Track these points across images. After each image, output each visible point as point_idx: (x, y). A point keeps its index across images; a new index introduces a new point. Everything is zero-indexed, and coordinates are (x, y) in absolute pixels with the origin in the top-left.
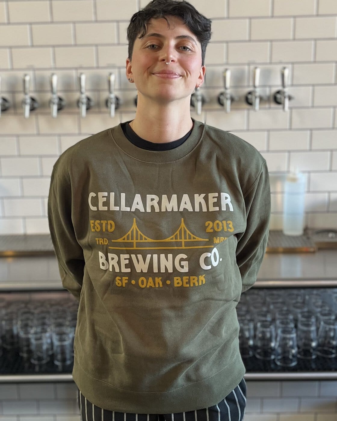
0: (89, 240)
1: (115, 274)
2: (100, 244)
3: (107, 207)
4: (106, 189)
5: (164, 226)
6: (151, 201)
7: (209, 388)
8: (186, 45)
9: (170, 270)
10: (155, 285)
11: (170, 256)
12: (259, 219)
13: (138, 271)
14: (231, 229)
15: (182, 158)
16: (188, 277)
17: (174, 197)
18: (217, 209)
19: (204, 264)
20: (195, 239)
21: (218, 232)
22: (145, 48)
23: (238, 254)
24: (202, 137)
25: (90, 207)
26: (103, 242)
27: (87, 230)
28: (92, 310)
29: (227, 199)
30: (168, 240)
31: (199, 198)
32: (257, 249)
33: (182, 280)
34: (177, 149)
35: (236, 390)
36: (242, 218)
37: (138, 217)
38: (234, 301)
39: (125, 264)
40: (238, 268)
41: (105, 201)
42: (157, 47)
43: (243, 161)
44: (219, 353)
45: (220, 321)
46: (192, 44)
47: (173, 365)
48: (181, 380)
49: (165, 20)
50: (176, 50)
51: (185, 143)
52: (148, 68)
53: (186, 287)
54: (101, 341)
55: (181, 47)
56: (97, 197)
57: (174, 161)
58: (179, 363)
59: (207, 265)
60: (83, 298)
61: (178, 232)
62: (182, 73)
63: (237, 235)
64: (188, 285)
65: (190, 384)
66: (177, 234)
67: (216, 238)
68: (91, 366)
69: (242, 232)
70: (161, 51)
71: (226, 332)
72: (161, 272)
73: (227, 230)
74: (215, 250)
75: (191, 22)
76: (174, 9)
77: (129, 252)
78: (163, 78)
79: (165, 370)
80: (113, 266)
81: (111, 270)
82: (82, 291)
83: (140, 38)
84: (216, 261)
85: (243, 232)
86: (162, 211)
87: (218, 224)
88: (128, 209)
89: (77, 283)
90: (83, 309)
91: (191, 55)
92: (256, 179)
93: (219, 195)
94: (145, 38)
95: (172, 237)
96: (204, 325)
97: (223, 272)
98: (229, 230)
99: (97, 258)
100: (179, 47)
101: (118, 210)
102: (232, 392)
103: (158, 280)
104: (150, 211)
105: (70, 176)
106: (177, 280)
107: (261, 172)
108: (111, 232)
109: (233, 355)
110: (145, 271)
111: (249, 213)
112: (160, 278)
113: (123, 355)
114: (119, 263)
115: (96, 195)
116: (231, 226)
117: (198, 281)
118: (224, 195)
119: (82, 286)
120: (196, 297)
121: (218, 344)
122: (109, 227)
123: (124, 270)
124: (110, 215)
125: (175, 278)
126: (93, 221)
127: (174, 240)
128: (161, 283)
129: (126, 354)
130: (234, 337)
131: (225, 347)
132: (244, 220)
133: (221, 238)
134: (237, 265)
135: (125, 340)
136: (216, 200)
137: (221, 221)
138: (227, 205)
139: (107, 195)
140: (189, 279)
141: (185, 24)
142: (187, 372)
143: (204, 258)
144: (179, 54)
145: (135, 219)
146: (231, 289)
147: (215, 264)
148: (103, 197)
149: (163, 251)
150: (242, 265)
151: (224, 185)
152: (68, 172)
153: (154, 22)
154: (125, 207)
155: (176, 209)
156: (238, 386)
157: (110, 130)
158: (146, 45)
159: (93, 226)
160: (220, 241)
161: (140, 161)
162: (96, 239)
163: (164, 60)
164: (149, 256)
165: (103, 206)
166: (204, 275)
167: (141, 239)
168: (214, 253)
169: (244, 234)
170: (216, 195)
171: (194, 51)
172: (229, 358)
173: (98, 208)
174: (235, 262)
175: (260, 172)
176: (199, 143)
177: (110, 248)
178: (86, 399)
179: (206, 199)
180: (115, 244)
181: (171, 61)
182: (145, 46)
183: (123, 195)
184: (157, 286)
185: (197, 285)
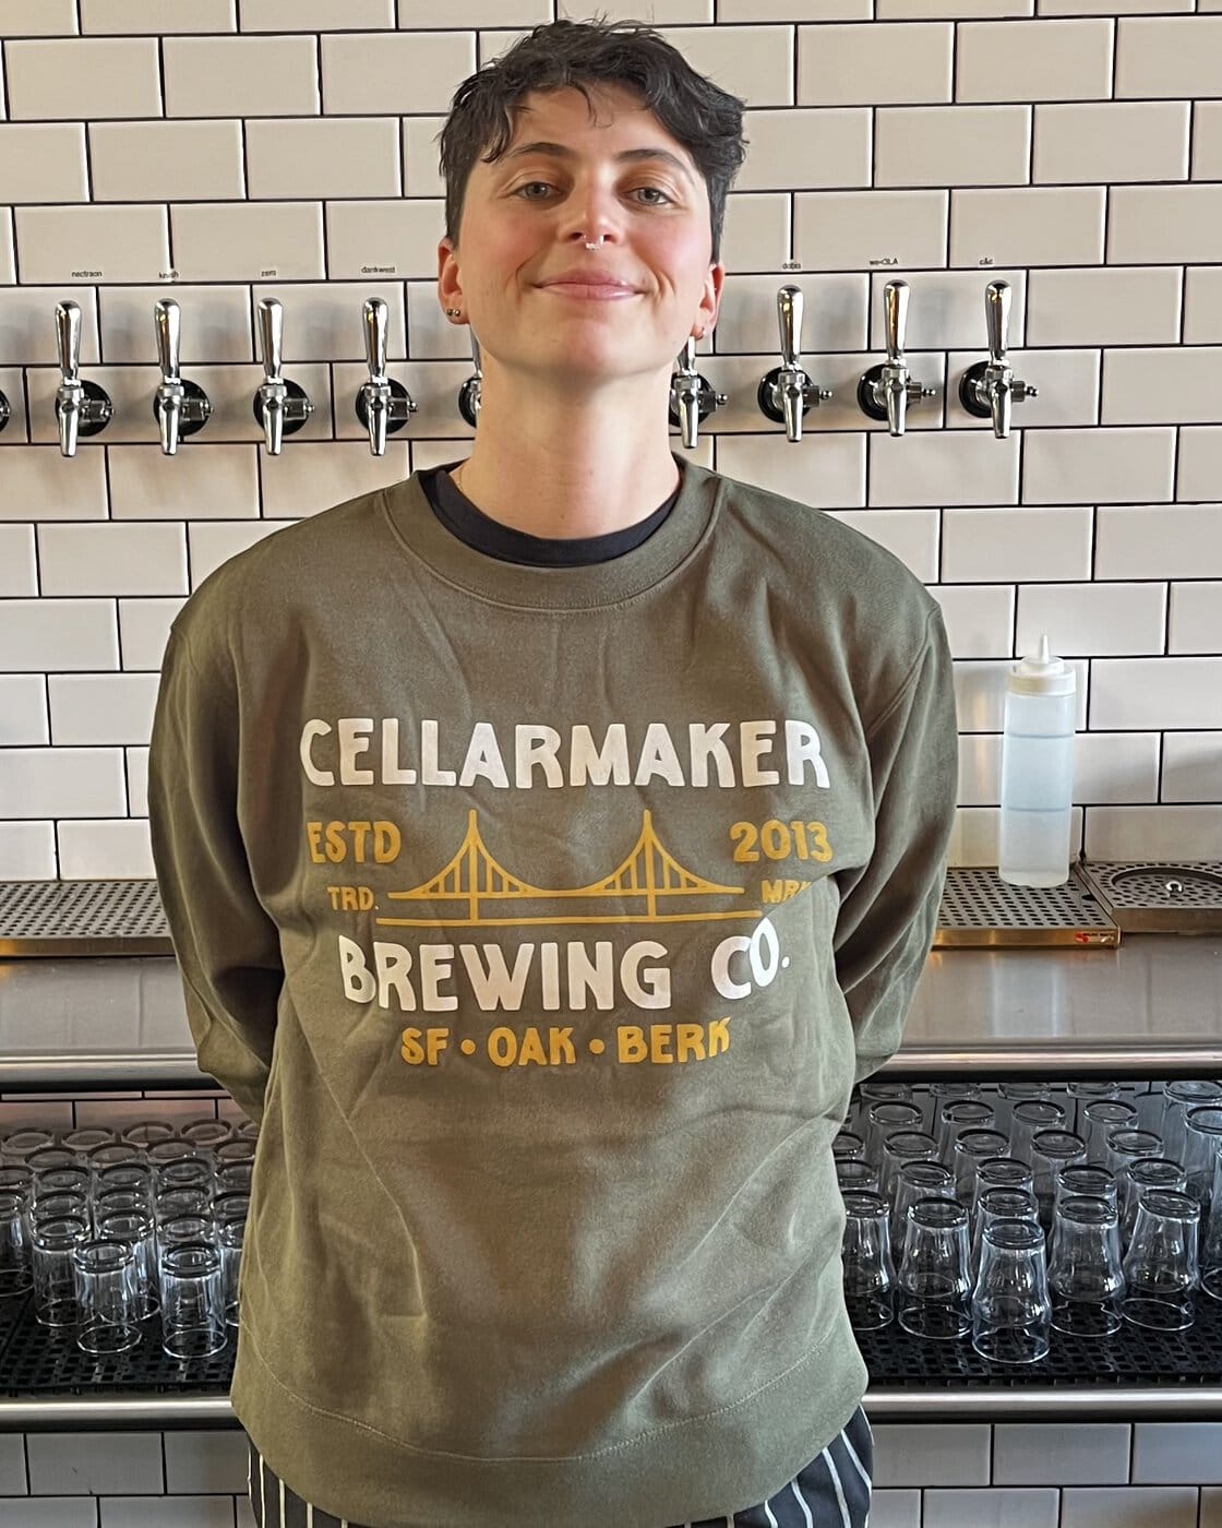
0: (303, 893)
1: (399, 1020)
2: (345, 908)
3: (370, 774)
4: (368, 707)
5: (583, 838)
6: (533, 748)
7: (737, 1442)
8: (655, 182)
9: (605, 1002)
10: (547, 1054)
11: (604, 949)
12: (919, 815)
13: (487, 1004)
14: (821, 850)
15: (643, 595)
16: (668, 1028)
17: (617, 731)
18: (772, 778)
19: (728, 978)
20: (695, 885)
21: (776, 861)
22: (508, 195)
23: (839, 947)
24: (715, 520)
25: (308, 773)
26: (354, 902)
27: (296, 857)
28: (309, 1153)
29: (806, 741)
30: (596, 890)
31: (707, 739)
32: (906, 929)
33: (647, 1039)
34: (625, 560)
35: (835, 1447)
36: (860, 813)
37: (484, 805)
38: (827, 1116)
39: (438, 982)
40: (842, 994)
41: (365, 749)
42: (550, 191)
43: (862, 610)
44: (773, 1312)
45: (779, 1193)
46: (675, 178)
47: (606, 1357)
48: (634, 1413)
49: (580, 94)
50: (620, 201)
51: (656, 540)
52: (518, 270)
53: (664, 1064)
54: (341, 1270)
55: (637, 192)
56: (334, 734)
57: (615, 606)
58: (628, 1346)
59: (737, 982)
60: (275, 1110)
61: (631, 861)
62: (644, 281)
63: (841, 878)
64: (669, 1058)
65: (669, 1426)
66: (629, 868)
67: (772, 885)
68: (302, 1364)
69: (857, 866)
70: (563, 205)
71: (799, 1233)
72: (572, 1007)
73: (810, 855)
74: (765, 927)
75: (673, 102)
76: (609, 57)
77: (454, 937)
78: (576, 298)
79: (578, 1374)
80: (392, 988)
81: (384, 1002)
82: (272, 1084)
83: (488, 161)
84: (766, 966)
85: (861, 864)
86: (573, 784)
87: (775, 832)
88: (449, 778)
89: (253, 1054)
90: (272, 1152)
91: (672, 217)
92: (911, 672)
93: (781, 728)
94: (506, 162)
95: (609, 879)
96: (723, 1204)
97: (791, 1007)
98: (815, 853)
99: (332, 956)
100: (629, 192)
101: (413, 782)
102: (821, 1455)
103: (560, 1038)
104: (528, 785)
105: (233, 662)
106: (630, 1036)
107: (926, 648)
108: (385, 864)
109: (823, 1318)
110: (512, 1004)
111: (885, 793)
112: (568, 1031)
113: (422, 1321)
114: (415, 976)
115: (329, 729)
116: (821, 840)
117: (705, 1041)
118: (796, 729)
119: (270, 1066)
120: (693, 1102)
121: (770, 1275)
122: (379, 843)
123: (436, 1003)
124: (383, 800)
125: (623, 1031)
126: (318, 826)
127: (618, 892)
128: (569, 1049)
129: (433, 1316)
130: (829, 1251)
131: (797, 1288)
132: (868, 819)
133: (789, 882)
134: (838, 985)
135: (429, 1264)
136: (767, 745)
137: (788, 825)
138: (808, 764)
139: (371, 730)
140: (673, 1036)
141: (650, 109)
142: (658, 1382)
143: (728, 957)
144: (632, 215)
145: (473, 813)
146: (817, 1073)
147: (764, 977)
148: (357, 735)
149: (575, 933)
150: (854, 986)
151: (798, 693)
152: (227, 646)
153: (537, 103)
154: (439, 769)
155: (623, 779)
156: (840, 1436)
157: (380, 494)
158: (511, 184)
159: (317, 844)
160: (783, 895)
161: (490, 605)
162: (330, 889)
163: (576, 236)
164: (526, 950)
165: (356, 769)
166: (728, 1019)
167: (498, 887)
168: (761, 939)
169: (863, 873)
170: (770, 727)
171: (683, 204)
172: (811, 1331)
173: (337, 777)
174: (830, 973)
175: (923, 646)
176: (706, 541)
177: (380, 921)
178: (281, 1483)
179: (733, 743)
180: (400, 909)
181: (602, 238)
182: (508, 187)
183: (430, 728)
184: (556, 1060)
185: (700, 1055)
